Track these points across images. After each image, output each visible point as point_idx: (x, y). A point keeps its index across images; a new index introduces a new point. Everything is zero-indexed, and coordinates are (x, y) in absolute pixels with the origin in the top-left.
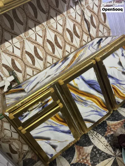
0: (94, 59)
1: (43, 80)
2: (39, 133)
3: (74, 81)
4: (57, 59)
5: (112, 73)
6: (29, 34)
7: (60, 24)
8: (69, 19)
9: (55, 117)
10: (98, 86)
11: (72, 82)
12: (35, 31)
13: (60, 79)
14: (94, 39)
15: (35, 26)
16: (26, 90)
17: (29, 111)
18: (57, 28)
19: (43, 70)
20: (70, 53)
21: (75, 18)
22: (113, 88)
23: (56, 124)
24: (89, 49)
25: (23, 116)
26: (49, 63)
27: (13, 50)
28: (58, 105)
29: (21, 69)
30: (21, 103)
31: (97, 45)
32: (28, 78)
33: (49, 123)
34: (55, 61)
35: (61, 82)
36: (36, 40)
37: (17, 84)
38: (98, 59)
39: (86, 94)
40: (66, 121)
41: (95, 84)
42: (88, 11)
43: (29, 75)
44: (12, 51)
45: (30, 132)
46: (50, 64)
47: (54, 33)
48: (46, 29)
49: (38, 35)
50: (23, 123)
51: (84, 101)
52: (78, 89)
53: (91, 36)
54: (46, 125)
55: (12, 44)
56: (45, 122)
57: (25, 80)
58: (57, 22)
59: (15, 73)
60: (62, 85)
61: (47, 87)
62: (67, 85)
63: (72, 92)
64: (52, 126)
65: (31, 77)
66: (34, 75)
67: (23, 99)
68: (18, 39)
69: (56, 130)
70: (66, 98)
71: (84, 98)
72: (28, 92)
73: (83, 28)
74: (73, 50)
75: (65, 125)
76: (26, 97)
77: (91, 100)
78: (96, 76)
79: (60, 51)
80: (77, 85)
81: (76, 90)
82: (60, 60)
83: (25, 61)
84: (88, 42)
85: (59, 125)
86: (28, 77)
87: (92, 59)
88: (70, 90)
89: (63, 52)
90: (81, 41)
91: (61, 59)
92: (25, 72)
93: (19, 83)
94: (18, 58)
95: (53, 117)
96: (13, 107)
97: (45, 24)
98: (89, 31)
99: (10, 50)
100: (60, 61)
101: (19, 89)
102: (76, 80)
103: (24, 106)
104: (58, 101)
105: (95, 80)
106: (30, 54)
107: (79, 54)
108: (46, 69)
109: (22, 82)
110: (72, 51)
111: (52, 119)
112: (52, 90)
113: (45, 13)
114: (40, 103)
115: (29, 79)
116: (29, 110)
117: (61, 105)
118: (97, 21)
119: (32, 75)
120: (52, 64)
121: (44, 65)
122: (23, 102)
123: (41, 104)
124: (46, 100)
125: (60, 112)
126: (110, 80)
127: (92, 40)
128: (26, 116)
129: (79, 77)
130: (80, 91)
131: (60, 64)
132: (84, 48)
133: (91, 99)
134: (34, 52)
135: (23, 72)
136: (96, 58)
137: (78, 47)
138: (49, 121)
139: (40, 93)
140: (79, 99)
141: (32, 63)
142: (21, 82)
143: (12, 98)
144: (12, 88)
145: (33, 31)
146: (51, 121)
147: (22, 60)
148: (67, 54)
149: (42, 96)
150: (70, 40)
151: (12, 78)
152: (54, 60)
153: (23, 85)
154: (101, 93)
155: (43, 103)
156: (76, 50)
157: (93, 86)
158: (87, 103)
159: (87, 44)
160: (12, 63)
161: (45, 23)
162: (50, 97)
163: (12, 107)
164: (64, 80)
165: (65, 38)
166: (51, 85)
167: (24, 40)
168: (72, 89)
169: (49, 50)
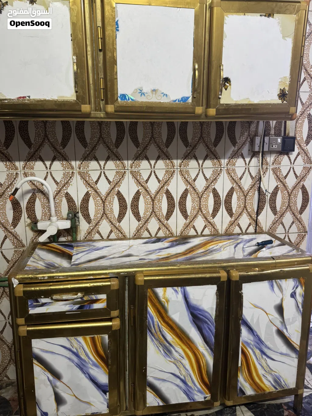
0: (228, 272)
1: (113, 258)
2: (47, 352)
3: (165, 291)
4: (168, 232)
5: (252, 320)
6: (139, 166)
7: (204, 175)
8: (226, 175)
9: (93, 340)
10: (211, 328)
11: (160, 291)
12: (153, 167)
13: (142, 271)
14: (262, 232)
15: (158, 159)
16: (74, 258)
17: (52, 299)
18: (195, 180)
19: (130, 239)
20: (199, 233)
21: (241, 179)
22: (243, 352)
23: (87, 355)
24: (235, 247)
25: (38, 302)
26: (149, 232)
27: (99, 179)
28: (110, 320)
29: (92, 216)
30: (49, 277)
31: (256, 247)
32: (95, 238)
33: (76, 344)
34: (161, 234)
35: (140, 279)
36: (147, 181)
37: (70, 238)
38: (236, 275)
39: (178, 331)
40: (110, 361)
41: (206, 322)
42: (272, 177)
43: (100, 234)
44: (95, 180)
45: (32, 340)
46: (150, 234)
47: (187, 185)
48: (174, 171)
49: (156, 175)
50: (30, 314)
51: (167, 344)
52: (166, 311)
53: (256, 224)
54: (68, 345)
55: (102, 169)
56: (69, 338)
57: (89, 239)
58: (201, 169)
59: (78, 218)
60: (138, 286)
61: (109, 273)
62: (149, 290)
63: (151, 309)
64: (77, 355)
65: (102, 239)
66: (108, 239)
67: (56, 272)
68: (117, 166)
69: (82, 367)
70: (134, 317)
71: (170, 337)
72: (74, 265)
73: (247, 201)
74: (207, 232)
75: (103, 368)
76: (64, 270)
77: (182, 348)
78: (215, 307)
79: (182, 221)
80: (168, 301)
81: (162, 311)
82: (172, 236)
83: (108, 207)
84: (246, 234)
85: (92, 361)
86: (97, 237)
87: (224, 268)
88: (149, 304)
89: (187, 226)
90: (232, 224)
91: (176, 236)
92: (96, 225)
93: (75, 240)
94: (99, 195)
95: (88, 337)
96: (32, 276)
97: (177, 162)
98: (258, 214)
99: (94, 176)
100: (171, 239)
101: (67, 250)
102: (170, 290)
103: (51, 286)
104: (115, 313)
105: (210, 312)
106: (124, 199)
107: (210, 247)
108: (136, 238)
109: (80, 241)
110: (204, 233)
111: (85, 340)
112: (114, 284)
113: (187, 146)
114: (80, 295)
115: (95, 241)
116: (55, 297)
117: (115, 324)
118: (283, 203)
119: (105, 237)
120: (153, 235)
121: (138, 231)
122: (53, 277)
123: (79, 300)
124: (94, 297)
125: (106, 337)
126: (244, 332)
127: (256, 232)
128: (43, 305)
129: (179, 289)
130: (168, 317)
131: (165, 244)
132: (229, 239)
133: (184, 347)
134: (131, 200)
135: (93, 223)
136: (231, 271)
137: (220, 232)
138: (78, 341)
139: (92, 277)
140: (159, 333)
141: (117, 216)
142: (78, 239)
143: (42, 259)
144: (57, 242)
145: (151, 164)
146: (80, 343)
147: (104, 202)
148: (192, 232)
149: (92, 285)
150: (211, 212)
151: (67, 225)
152: (161, 231)
153: (77, 246)
154: (211, 349)
155: (85, 298)
156: (214, 235)
157: (200, 324)
158: (170, 352)
159: (241, 237)
160: (83, 200)
161: (179, 161)
162: (104, 297)
163: (30, 276)
164: (146, 278)
165: (202, 203)
166: (118, 273)
167: (125, 172)
168: (154, 305)
169: (160, 208)
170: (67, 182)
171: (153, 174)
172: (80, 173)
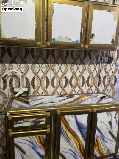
0: (92, 109)
1: (46, 103)
2: (20, 143)
3: (68, 117)
4: (65, 93)
5: (100, 127)
6: (55, 67)
7: (79, 71)
8: (87, 71)
9: (39, 137)
10: (85, 131)
11: (66, 117)
12: (60, 67)
13: (59, 109)
14: (100, 93)
15: (62, 64)
16: (30, 103)
17: (24, 121)
18: (76, 72)
19: (50, 95)
20: (77, 93)
21: (93, 72)
22: (96, 140)
23: (36, 143)
24: (92, 99)
25: (17, 122)
26: (57, 92)
27: (39, 71)
28: (46, 129)
29: (36, 86)
30: (22, 112)
31: (99, 99)
32: (36, 95)
34: (62, 93)
35: (59, 112)
36: (58, 72)
37: (26, 95)
39: (72, 132)
40: (46, 146)
41: (83, 129)
42: (104, 72)
43: (38, 93)
44: (37, 72)
45: (15, 138)
46: (58, 93)
47: (73, 74)
48: (68, 69)
49: (61, 70)
50: (14, 127)
51: (68, 138)
52: (68, 125)
53: (98, 90)
54: (29, 140)
55: (40, 67)
56: (30, 137)
57: (34, 96)
58: (78, 68)
59: (30, 87)
60: (58, 115)
61: (46, 110)
62: (62, 116)
63: (62, 124)
64: (32, 143)
66: (42, 95)
67: (25, 110)
68: (46, 66)
69: (34, 148)
70: (56, 128)
71: (69, 135)
72: (31, 106)
73: (95, 81)
74: (79, 92)
75: (43, 148)
76: (28, 109)
77: (74, 140)
78: (87, 123)
79: (70, 88)
80: (69, 121)
82: (67, 94)
83: (42, 82)
84: (95, 93)
85: (39, 146)
87: (90, 107)
88: (62, 122)
89: (72, 90)
90: (89, 90)
94: (39, 78)
95: (37, 136)
96: (15, 111)
97: (69, 65)
98: (99, 86)
99: (37, 70)
101: (26, 100)
102: (70, 116)
103: (23, 115)
104: (49, 126)
105: (85, 125)
106: (48, 79)
107: (83, 98)
108: (53, 95)
112: (48, 114)
113: (73, 59)
114: (35, 119)
116: (25, 120)
117: (48, 130)
118: (108, 82)
119: (40, 95)
121: (53, 92)
122: (24, 112)
123: (35, 121)
124: (40, 120)
125: (45, 136)
126: (97, 132)
127: (98, 93)
128: (20, 123)
129: (74, 116)
130: (69, 127)
131: (65, 97)
132: (89, 96)
134: (51, 80)
135: (36, 89)
137: (84, 92)
138: (33, 138)
139: (39, 112)
140: (65, 134)
141: (45, 86)
142: (30, 95)
143: (17, 104)
145: (59, 66)
147: (40, 81)
148: (74, 93)
149: (39, 115)
150: (81, 85)
151: (26, 89)
153: (30, 98)
154: (85, 139)
155: (37, 120)
156: (82, 94)
158: (69, 141)
159: (93, 95)
160: (32, 79)
161: (70, 65)
162: (44, 119)
164: (61, 112)
165: (78, 81)
166: (50, 110)
167: (49, 69)
169: (62, 83)
170: (26, 72)
171: (60, 70)
172: (31, 69)
